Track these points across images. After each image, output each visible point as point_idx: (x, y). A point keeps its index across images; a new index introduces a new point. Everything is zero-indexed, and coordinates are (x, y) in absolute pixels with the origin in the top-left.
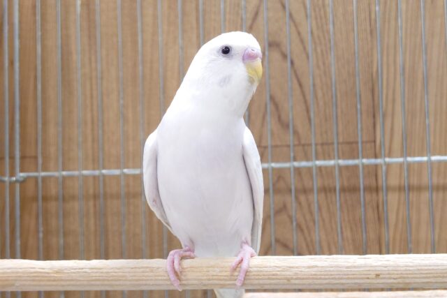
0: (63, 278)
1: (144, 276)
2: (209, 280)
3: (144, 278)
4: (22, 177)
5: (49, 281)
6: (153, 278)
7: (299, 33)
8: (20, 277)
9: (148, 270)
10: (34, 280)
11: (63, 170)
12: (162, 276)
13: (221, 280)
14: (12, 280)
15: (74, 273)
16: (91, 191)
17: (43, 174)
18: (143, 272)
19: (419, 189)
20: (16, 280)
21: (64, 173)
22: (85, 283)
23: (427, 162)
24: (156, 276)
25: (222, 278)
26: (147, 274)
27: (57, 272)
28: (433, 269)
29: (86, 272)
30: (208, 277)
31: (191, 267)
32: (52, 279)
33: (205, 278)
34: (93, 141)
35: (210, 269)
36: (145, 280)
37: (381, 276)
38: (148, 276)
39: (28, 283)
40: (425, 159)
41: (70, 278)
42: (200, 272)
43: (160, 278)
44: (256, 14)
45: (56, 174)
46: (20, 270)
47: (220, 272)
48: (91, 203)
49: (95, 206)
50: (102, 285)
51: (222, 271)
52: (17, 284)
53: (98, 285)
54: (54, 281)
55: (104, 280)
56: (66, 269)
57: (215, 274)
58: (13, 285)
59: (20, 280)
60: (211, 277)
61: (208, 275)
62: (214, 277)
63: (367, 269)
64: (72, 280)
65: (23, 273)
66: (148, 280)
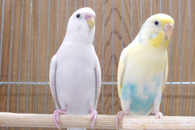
0: (28, 121)
1: (65, 121)
3: (66, 122)
4: (1, 84)
5: (22, 122)
6: (69, 122)
7: (126, 28)
8: (8, 120)
9: (67, 118)
10: (14, 122)
11: (20, 82)
12: (73, 121)
14: (5, 121)
15: (33, 119)
16: (31, 92)
17: (11, 83)
19: (176, 97)
20: (6, 121)
21: (20, 83)
22: (38, 123)
23: (181, 84)
24: (70, 121)
25: (100, 123)
26: (66, 120)
27: (25, 118)
29: (39, 119)
31: (87, 118)
32: (23, 121)
34: (33, 70)
36: (66, 123)
38: (67, 121)
39: (11, 123)
40: (180, 83)
43: (72, 122)
44: (108, 19)
45: (17, 83)
46: (8, 117)
47: (100, 120)
48: (31, 97)
49: (32, 99)
50: (46, 125)
51: (101, 120)
52: (7, 123)
53: (44, 125)
54: (24, 122)
55: (47, 122)
58: (5, 123)
59: (8, 121)
64: (32, 122)
65: (9, 118)
66: (67, 123)
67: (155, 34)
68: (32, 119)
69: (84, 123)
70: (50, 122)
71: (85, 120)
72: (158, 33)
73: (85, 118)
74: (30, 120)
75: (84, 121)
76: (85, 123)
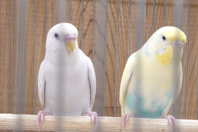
0: (6, 125)
2: (82, 128)
3: (49, 126)
13: (87, 129)
18: (48, 123)
25: (88, 128)
26: (50, 124)
27: (2, 121)
28: (189, 128)
30: (81, 127)
31: (73, 122)
33: (80, 127)
35: (83, 123)
37: (165, 130)
41: (10, 125)
42: (77, 124)
47: (87, 125)
54: (1, 125)
56: (7, 120)
57: (85, 125)
60: (83, 127)
61: (82, 126)
62: (84, 127)
63: (159, 126)
67: (162, 50)
68: (10, 122)
69: (69, 127)
70: (31, 126)
71: (71, 124)
72: (166, 49)
73: (71, 122)
74: (8, 123)
75: (69, 125)
76: (71, 128)
